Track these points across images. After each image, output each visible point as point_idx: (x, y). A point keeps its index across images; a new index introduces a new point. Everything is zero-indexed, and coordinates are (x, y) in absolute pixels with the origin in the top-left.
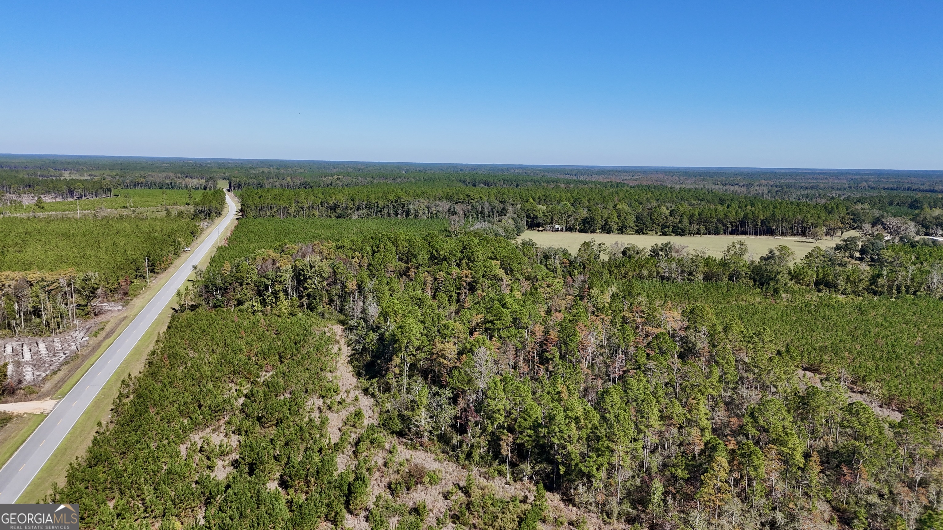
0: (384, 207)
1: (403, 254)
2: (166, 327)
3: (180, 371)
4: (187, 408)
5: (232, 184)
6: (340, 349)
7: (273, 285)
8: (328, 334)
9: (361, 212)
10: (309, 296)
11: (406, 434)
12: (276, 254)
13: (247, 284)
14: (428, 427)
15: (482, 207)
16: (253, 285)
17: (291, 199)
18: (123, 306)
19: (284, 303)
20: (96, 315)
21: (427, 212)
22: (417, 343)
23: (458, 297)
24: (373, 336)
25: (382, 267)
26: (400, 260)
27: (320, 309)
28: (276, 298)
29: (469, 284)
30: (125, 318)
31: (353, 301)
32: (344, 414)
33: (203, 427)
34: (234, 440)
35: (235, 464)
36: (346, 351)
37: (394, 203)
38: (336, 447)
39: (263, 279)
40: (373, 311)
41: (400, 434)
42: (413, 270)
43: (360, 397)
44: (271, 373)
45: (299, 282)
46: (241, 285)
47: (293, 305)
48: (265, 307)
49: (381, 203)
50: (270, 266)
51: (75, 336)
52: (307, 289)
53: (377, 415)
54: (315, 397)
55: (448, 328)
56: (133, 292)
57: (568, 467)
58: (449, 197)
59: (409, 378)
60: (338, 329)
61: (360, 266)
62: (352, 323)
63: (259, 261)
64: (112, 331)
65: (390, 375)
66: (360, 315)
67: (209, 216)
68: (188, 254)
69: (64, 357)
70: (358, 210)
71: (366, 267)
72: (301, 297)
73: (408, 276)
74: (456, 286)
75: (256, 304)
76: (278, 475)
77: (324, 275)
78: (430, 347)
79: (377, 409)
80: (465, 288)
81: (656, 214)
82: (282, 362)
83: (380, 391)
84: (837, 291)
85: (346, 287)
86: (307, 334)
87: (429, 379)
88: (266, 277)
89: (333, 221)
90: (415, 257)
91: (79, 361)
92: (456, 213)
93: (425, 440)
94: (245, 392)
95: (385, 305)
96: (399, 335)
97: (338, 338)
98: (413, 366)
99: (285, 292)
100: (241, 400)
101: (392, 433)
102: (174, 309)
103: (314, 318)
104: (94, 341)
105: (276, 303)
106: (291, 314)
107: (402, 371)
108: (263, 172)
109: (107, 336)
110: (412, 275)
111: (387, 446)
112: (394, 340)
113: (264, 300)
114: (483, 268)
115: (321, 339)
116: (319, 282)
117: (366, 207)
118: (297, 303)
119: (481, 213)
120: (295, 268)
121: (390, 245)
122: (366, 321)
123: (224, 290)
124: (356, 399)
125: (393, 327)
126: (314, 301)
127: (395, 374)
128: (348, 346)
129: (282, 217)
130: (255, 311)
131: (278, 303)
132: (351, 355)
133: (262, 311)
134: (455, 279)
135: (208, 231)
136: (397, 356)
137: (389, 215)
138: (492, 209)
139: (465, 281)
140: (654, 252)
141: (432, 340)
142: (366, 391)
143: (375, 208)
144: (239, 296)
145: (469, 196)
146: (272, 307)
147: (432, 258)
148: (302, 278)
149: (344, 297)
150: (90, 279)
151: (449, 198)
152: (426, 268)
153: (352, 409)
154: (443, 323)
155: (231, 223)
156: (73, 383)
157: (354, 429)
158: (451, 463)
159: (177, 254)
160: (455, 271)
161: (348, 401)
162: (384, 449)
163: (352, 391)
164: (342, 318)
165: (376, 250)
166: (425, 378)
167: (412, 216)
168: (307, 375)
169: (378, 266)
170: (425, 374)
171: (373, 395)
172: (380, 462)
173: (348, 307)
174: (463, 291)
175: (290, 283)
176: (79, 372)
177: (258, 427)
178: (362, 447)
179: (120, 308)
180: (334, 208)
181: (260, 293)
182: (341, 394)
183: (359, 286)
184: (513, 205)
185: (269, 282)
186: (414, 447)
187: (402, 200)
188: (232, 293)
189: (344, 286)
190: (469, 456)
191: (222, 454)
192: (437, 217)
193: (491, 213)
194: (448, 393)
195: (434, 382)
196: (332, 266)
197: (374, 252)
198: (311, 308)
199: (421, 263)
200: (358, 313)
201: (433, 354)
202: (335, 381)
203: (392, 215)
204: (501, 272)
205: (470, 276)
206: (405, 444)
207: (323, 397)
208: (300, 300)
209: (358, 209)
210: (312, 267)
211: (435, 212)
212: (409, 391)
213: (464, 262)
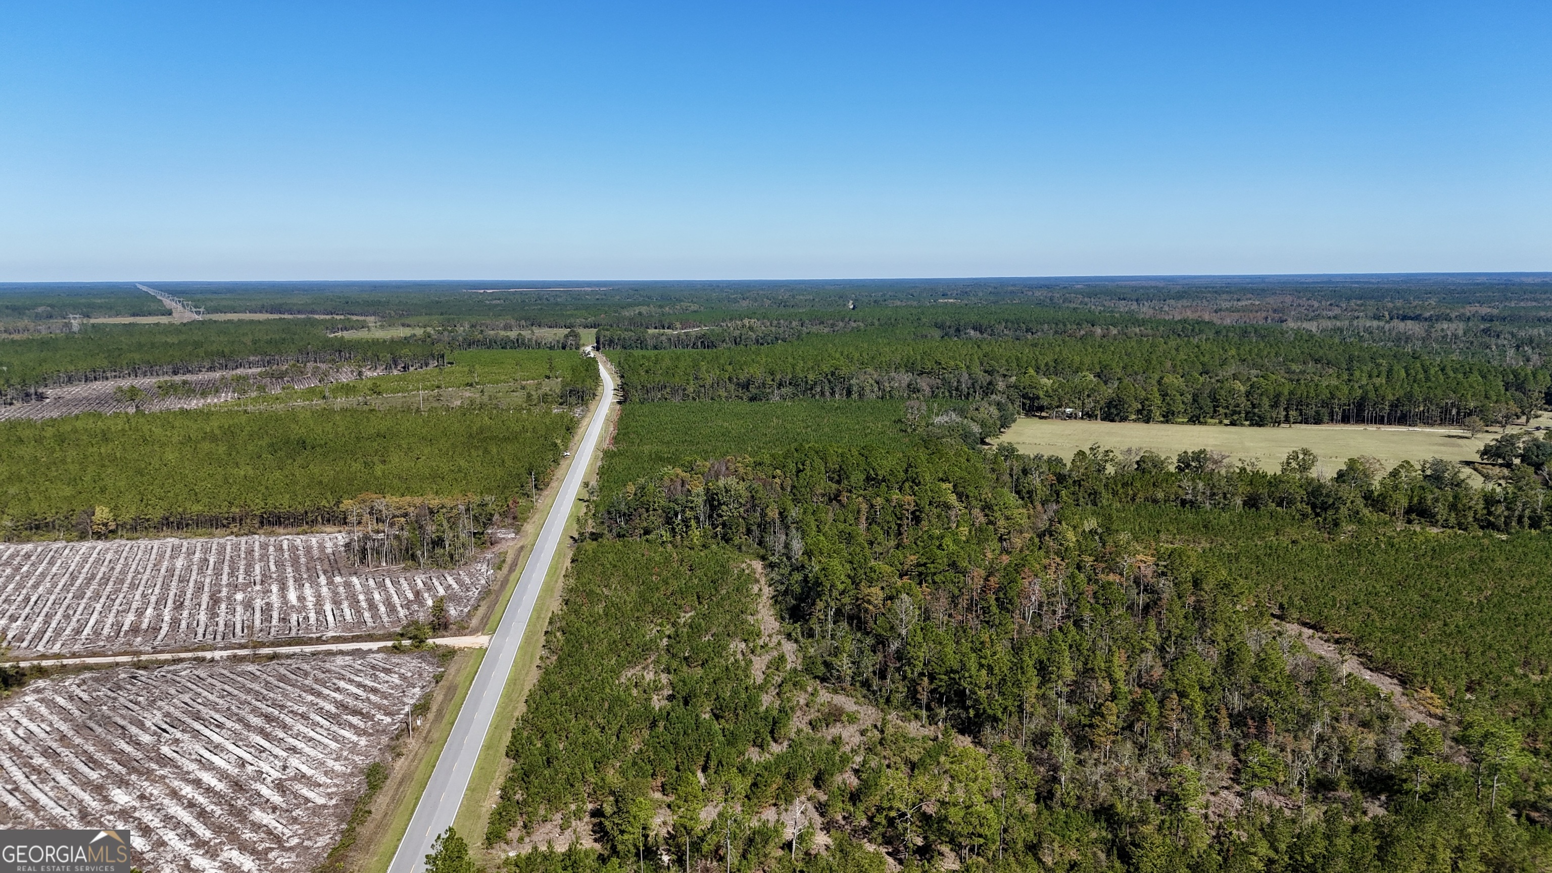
0: (815, 383)
1: (833, 473)
2: (570, 561)
3: (600, 609)
4: (616, 646)
5: (602, 340)
6: (760, 590)
7: (683, 511)
8: (747, 572)
9: (784, 390)
10: (724, 525)
11: (828, 678)
12: (685, 474)
13: (654, 510)
14: (849, 672)
15: (959, 381)
16: (660, 511)
17: (688, 375)
18: (516, 534)
19: (696, 534)
20: (492, 544)
21: (876, 389)
22: (841, 587)
23: (899, 529)
24: (798, 577)
25: (808, 490)
26: (831, 479)
27: (737, 541)
28: (687, 527)
29: (913, 513)
30: (522, 548)
31: (775, 532)
32: (767, 658)
33: (632, 664)
34: (664, 678)
35: (671, 698)
36: (768, 591)
37: (829, 377)
38: (761, 688)
39: (672, 505)
40: (797, 546)
41: (823, 680)
42: (845, 494)
43: (783, 642)
44: (690, 614)
45: (713, 508)
46: (647, 511)
47: (705, 536)
48: (674, 537)
49: (811, 377)
50: (679, 488)
51: (478, 568)
52: (722, 516)
53: (800, 661)
54: (737, 640)
55: (875, 571)
56: (521, 516)
57: (977, 710)
58: (910, 365)
59: (834, 623)
60: (758, 565)
61: (783, 488)
62: (774, 559)
63: (667, 482)
64: (514, 565)
65: (814, 620)
66: (782, 551)
67: (583, 400)
68: (568, 461)
69: (477, 592)
70: (779, 388)
71: (789, 490)
72: (715, 526)
73: (839, 501)
74: (896, 515)
75: (663, 533)
76: (708, 709)
77: (740, 500)
78: (856, 591)
79: (800, 655)
80: (908, 518)
81: (1223, 392)
82: (700, 603)
83: (803, 636)
84: (1434, 524)
85: (766, 515)
86: (724, 571)
87: (854, 625)
88: (675, 501)
89: (745, 407)
90: (848, 478)
91: (493, 596)
92: (919, 391)
93: (847, 685)
94: (667, 633)
95: (809, 542)
96: (822, 578)
97: (758, 576)
98: (839, 612)
99: (697, 519)
100: (665, 641)
101: (815, 677)
102: (572, 537)
103: (729, 552)
104: (501, 574)
105: (686, 532)
106: (704, 546)
107: (826, 616)
108: (640, 314)
109: (512, 570)
110: (845, 500)
111: (810, 689)
112: (818, 583)
113: (673, 529)
114: (930, 493)
115: (739, 578)
116: (736, 508)
117: (790, 384)
118: (710, 533)
119: (957, 389)
120: (708, 490)
121: (818, 462)
122: (789, 558)
123: (628, 517)
124: (779, 643)
125: (817, 568)
126: (730, 531)
127: (819, 619)
128: (770, 586)
129: (676, 400)
130: (663, 542)
131: (689, 533)
132: (773, 597)
133: (671, 542)
134: (895, 507)
135: (585, 423)
136: (821, 600)
137: (822, 394)
138: (973, 384)
139: (908, 510)
140: (1183, 463)
141: (856, 584)
142: (789, 636)
143: (803, 384)
144: (645, 524)
145: (940, 364)
146: (682, 537)
147: (868, 479)
148: (716, 503)
149: (764, 526)
150: (486, 505)
151: (910, 367)
152: (862, 492)
153: (775, 654)
154: (869, 565)
155: (612, 410)
156: (498, 619)
157: (777, 673)
158: (870, 707)
159: (556, 462)
160: (896, 496)
161: (771, 645)
162: (806, 691)
163: (774, 636)
164: (762, 552)
165: (801, 467)
166: (851, 625)
167: (855, 396)
168: (728, 617)
169: (803, 489)
170: (851, 619)
171: (796, 641)
172: (802, 702)
173: (769, 539)
174: (905, 521)
175: (702, 510)
176: (498, 608)
177: (685, 668)
178: (785, 688)
179: (513, 535)
180: (746, 386)
181: (669, 521)
182: (764, 638)
183: (780, 514)
184: (1005, 376)
185: (678, 509)
186: (836, 692)
187: (842, 373)
188: (637, 521)
189: (763, 515)
190: (888, 701)
191: (657, 689)
192: (891, 397)
193: (971, 391)
194: (870, 641)
195: (859, 629)
196: (750, 489)
197: (799, 471)
198: (727, 539)
199: (854, 485)
200: (780, 547)
201: (857, 599)
202: (756, 624)
203: (828, 394)
204: (953, 499)
205: (913, 504)
206: (827, 688)
207: (745, 641)
208: (714, 529)
209: (780, 385)
210: (727, 491)
211: (889, 389)
212: (833, 637)
213: (907, 485)
